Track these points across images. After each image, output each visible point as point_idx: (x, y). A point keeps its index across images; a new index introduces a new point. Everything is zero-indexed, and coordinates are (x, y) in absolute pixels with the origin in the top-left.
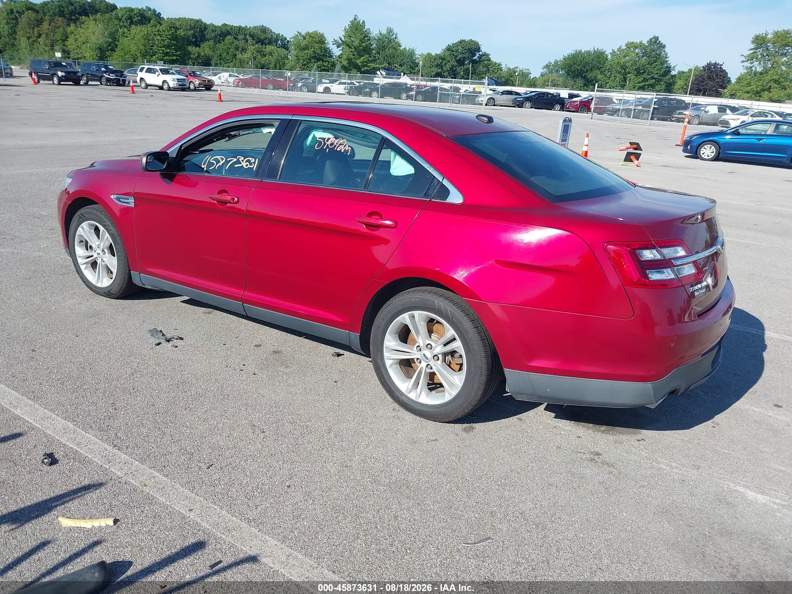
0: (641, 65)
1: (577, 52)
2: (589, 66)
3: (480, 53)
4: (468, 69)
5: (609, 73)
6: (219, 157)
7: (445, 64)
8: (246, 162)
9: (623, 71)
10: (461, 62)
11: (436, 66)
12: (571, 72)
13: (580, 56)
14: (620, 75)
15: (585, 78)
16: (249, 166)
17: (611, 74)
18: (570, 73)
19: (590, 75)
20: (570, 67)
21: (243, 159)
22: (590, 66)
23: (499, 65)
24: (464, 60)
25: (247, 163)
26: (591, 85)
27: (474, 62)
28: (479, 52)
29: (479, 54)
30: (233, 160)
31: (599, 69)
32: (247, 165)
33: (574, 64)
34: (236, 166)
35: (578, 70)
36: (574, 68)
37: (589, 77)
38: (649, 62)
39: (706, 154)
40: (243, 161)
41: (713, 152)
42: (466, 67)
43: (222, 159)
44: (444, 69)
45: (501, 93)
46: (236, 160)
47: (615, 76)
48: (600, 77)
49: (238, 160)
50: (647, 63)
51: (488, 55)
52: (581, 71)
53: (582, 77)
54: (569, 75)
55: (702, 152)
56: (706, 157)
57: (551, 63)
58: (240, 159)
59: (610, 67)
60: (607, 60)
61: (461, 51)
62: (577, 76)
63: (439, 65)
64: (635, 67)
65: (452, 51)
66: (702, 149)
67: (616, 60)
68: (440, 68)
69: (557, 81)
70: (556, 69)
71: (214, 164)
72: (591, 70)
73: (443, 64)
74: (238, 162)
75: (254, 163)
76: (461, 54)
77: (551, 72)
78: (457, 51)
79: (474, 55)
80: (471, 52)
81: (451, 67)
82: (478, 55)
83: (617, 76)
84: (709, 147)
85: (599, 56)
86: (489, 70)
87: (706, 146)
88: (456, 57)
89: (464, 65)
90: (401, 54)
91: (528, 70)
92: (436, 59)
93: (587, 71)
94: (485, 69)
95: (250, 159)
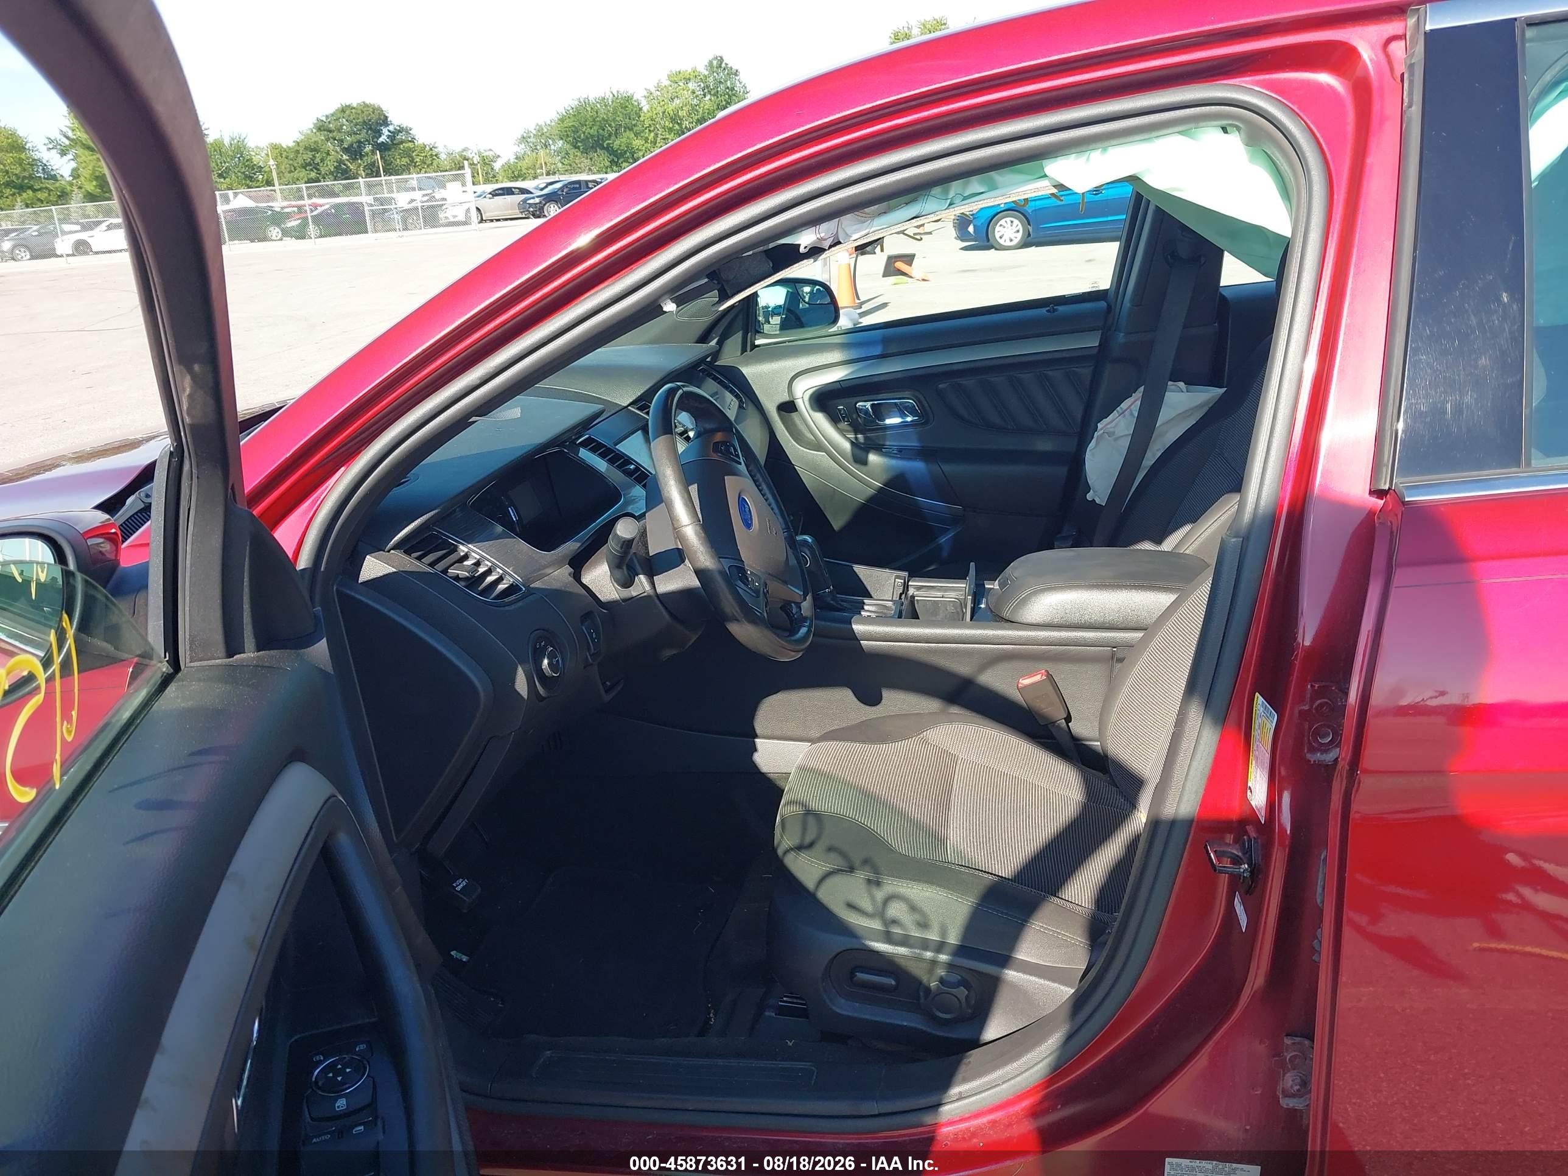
0: (707, 111)
1: (580, 102)
2: (610, 125)
3: (391, 128)
4: (373, 164)
5: (652, 134)
7: (322, 160)
9: (677, 127)
10: (354, 152)
11: (305, 166)
12: (581, 142)
13: (589, 109)
14: (672, 135)
15: (609, 149)
17: (657, 135)
18: (579, 144)
19: (617, 142)
20: (576, 131)
22: (613, 125)
23: (431, 149)
24: (359, 147)
26: (624, 161)
27: (383, 148)
28: (388, 125)
29: (389, 131)
31: (631, 130)
33: (582, 125)
35: (592, 136)
36: (584, 133)
37: (615, 147)
38: (718, 105)
39: (1006, 237)
41: (1018, 231)
42: (368, 160)
44: (323, 170)
45: (490, 193)
47: (664, 139)
48: (637, 143)
50: (715, 107)
51: (407, 131)
52: (598, 137)
53: (603, 148)
54: (578, 148)
55: (997, 235)
56: (1008, 243)
57: (529, 132)
59: (650, 122)
60: (641, 109)
61: (349, 129)
62: (593, 148)
63: (308, 164)
64: (696, 117)
65: (330, 131)
66: (998, 228)
67: (659, 108)
68: (312, 170)
69: (552, 164)
70: (543, 141)
72: (616, 134)
73: (318, 160)
76: (350, 135)
77: (534, 149)
78: (339, 130)
79: (379, 133)
80: (370, 129)
81: (335, 164)
82: (387, 133)
83: (668, 139)
84: (1009, 223)
85: (625, 106)
86: (412, 161)
87: (1002, 222)
88: (341, 141)
89: (361, 157)
90: (215, 150)
91: (491, 150)
92: (297, 152)
93: (610, 136)
94: (405, 161)
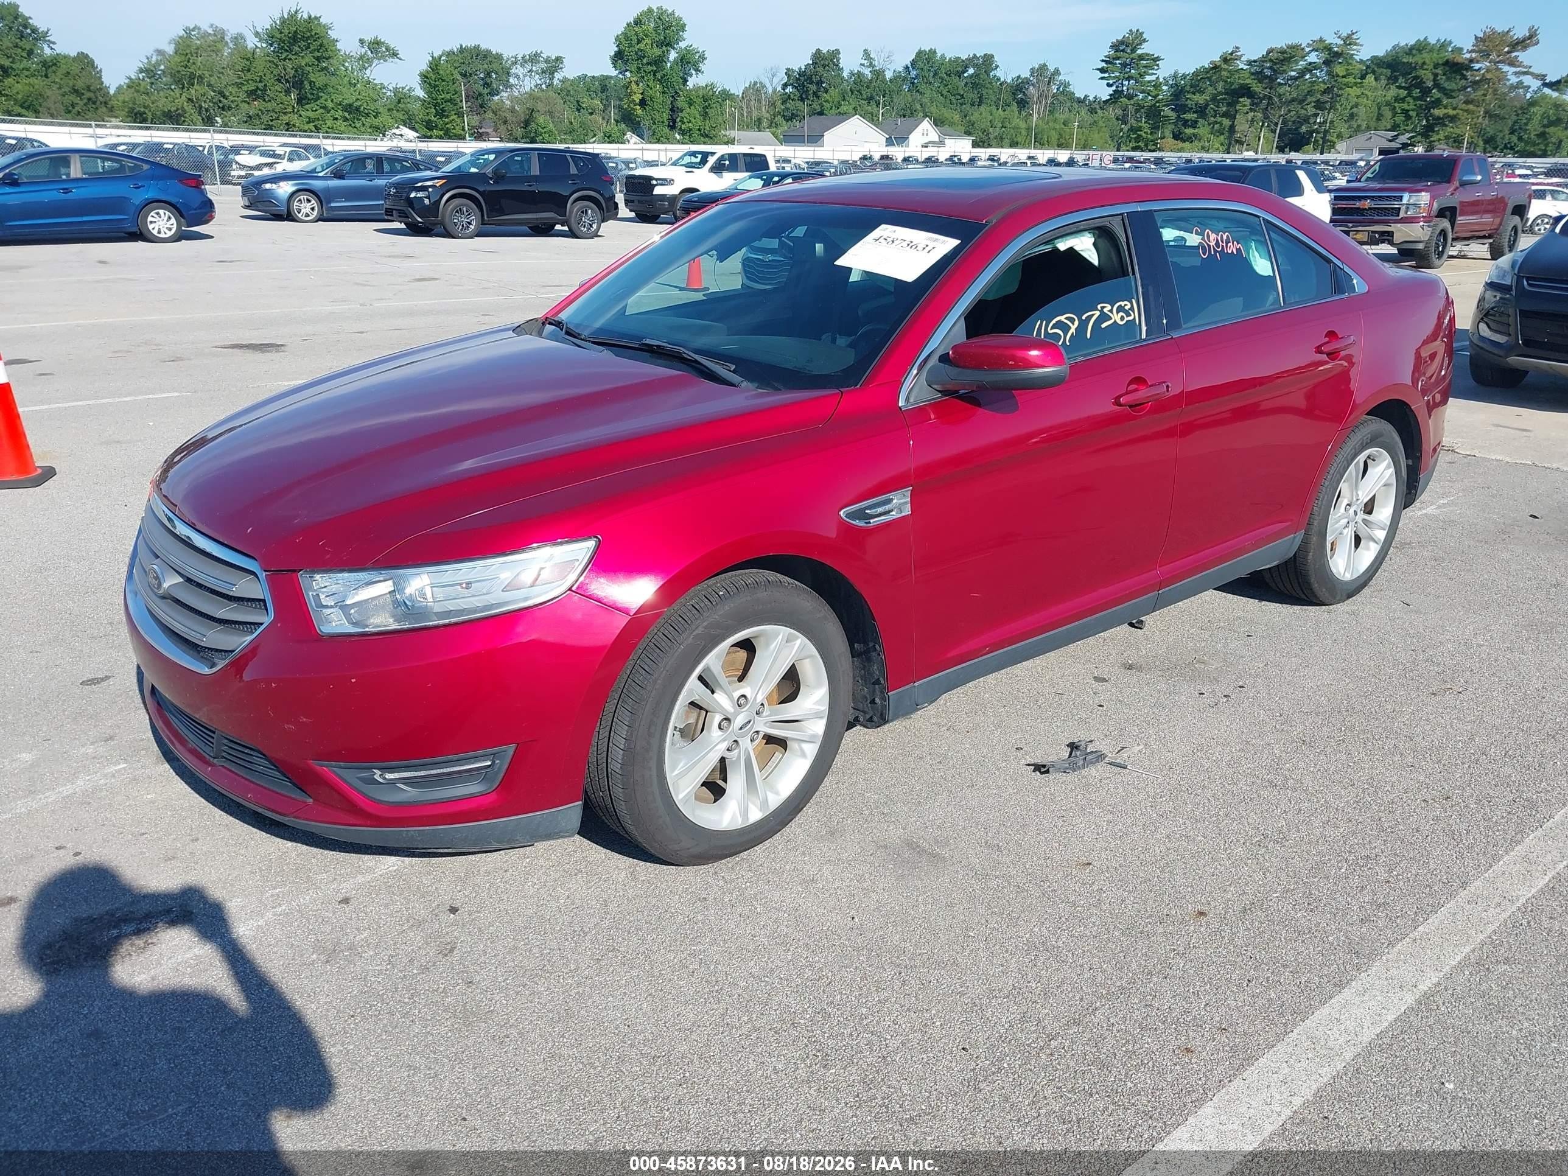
6: (1062, 318)
8: (1117, 313)
16: (1126, 319)
21: (1109, 307)
25: (1121, 314)
30: (1093, 315)
32: (1122, 318)
34: (1103, 326)
40: (1111, 311)
43: (1072, 320)
46: (1098, 313)
49: (1102, 311)
58: (1105, 310)
71: (1060, 336)
74: (1104, 317)
75: (1132, 309)
95: (1123, 304)
